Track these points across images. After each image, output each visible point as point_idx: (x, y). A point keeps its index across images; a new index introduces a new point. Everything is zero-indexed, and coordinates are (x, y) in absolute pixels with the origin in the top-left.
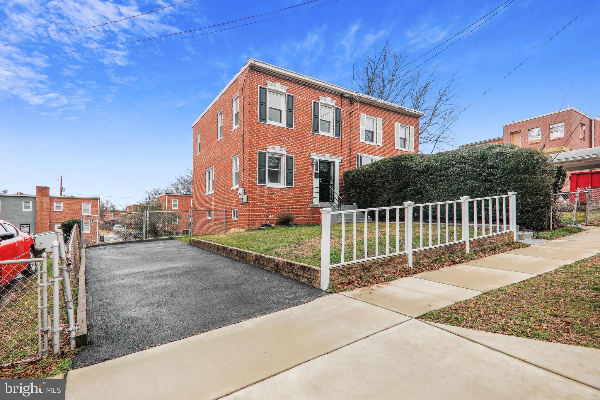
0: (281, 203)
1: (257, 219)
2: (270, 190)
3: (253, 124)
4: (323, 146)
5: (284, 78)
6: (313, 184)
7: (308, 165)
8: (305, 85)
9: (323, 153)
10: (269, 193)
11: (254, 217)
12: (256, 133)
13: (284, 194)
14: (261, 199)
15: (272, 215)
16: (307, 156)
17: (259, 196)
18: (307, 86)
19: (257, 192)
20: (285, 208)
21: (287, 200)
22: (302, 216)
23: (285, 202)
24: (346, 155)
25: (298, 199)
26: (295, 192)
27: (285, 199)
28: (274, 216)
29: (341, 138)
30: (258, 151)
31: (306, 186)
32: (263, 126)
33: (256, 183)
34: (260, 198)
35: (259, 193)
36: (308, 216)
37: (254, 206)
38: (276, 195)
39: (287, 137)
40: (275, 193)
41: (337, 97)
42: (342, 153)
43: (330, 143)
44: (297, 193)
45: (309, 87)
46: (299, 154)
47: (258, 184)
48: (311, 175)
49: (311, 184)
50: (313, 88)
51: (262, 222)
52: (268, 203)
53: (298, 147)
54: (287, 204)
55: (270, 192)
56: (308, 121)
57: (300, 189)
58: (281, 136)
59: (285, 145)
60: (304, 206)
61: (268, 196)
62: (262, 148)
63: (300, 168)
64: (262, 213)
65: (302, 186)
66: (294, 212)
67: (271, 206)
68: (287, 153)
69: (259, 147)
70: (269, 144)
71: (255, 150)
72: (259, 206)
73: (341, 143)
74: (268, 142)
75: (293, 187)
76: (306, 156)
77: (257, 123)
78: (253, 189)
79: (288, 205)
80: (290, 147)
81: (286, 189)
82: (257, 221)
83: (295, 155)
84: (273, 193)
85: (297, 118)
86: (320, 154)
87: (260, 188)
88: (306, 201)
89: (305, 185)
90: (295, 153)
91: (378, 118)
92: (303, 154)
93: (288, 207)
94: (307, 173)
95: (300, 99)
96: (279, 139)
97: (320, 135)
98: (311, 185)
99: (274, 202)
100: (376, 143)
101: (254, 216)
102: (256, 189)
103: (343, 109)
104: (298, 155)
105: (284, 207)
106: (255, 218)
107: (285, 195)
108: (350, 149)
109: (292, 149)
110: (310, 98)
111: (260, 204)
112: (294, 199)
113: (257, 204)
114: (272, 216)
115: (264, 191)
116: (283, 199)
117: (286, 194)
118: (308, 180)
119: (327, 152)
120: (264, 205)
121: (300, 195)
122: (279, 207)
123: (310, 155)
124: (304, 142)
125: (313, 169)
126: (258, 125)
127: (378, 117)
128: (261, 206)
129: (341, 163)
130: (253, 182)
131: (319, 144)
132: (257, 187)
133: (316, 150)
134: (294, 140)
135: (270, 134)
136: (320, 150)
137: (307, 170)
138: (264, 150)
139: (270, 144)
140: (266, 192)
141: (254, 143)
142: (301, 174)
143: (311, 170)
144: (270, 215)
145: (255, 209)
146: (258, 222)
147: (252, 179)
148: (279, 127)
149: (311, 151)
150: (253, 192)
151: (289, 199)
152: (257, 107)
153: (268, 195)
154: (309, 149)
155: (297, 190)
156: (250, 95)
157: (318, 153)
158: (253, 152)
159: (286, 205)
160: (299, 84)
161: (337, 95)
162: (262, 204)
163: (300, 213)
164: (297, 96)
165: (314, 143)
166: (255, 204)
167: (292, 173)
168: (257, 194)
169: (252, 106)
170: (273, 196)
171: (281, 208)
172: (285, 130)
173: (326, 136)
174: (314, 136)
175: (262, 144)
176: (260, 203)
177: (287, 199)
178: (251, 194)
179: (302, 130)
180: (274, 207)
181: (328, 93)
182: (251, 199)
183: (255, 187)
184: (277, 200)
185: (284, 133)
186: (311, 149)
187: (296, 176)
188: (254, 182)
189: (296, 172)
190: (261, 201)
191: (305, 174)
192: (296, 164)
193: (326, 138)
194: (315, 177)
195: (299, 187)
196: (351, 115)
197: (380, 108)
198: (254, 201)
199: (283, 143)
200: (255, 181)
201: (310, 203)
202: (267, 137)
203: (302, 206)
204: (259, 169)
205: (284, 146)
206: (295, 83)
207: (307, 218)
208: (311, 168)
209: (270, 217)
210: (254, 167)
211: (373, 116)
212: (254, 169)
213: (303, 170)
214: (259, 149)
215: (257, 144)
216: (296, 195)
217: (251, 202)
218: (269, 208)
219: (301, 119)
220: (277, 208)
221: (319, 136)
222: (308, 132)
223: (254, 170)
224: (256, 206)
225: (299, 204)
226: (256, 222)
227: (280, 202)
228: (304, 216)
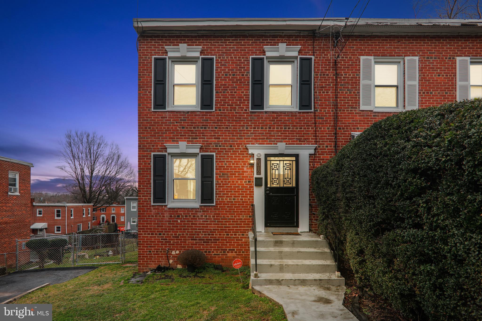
0: (193, 232)
1: (152, 257)
2: (172, 212)
3: (145, 115)
4: (274, 131)
5: (196, 34)
6: (253, 197)
7: (242, 167)
8: (236, 36)
9: (274, 141)
10: (170, 216)
11: (146, 254)
12: (149, 128)
13: (198, 216)
14: (157, 226)
15: (177, 249)
16: (241, 151)
17: (155, 221)
18: (240, 36)
19: (153, 216)
20: (199, 240)
21: (202, 227)
22: (232, 252)
23: (199, 229)
24: (327, 139)
25: (224, 224)
26: (219, 212)
27: (199, 224)
28: (180, 252)
29: (313, 110)
30: (152, 154)
31: (240, 202)
32: (160, 115)
33: (150, 201)
34: (157, 224)
35: (156, 216)
36: (243, 252)
37: (148, 237)
38: (184, 219)
39: (202, 125)
40: (182, 216)
41: (304, 40)
42: (316, 136)
43: (289, 123)
44: (222, 214)
45: (245, 36)
46: (225, 149)
47: (152, 204)
48: (249, 182)
49: (250, 197)
50: (252, 36)
51: (160, 262)
52: (170, 232)
53: (223, 138)
54: (203, 232)
55: (174, 214)
56: (243, 92)
57: (228, 207)
58: (192, 125)
59: (199, 138)
60: (235, 235)
61: (170, 221)
62: (159, 148)
63: (227, 172)
64: (160, 247)
65: (232, 202)
66: (216, 245)
67: (175, 237)
68: (203, 151)
69: (154, 149)
70: (170, 141)
71: (149, 154)
72: (155, 237)
73: (315, 118)
74: (169, 138)
75: (214, 204)
76: (238, 151)
77: (151, 113)
78: (145, 211)
79: (205, 235)
80: (207, 141)
81: (201, 209)
82: (151, 259)
83: (218, 151)
84: (179, 216)
85: (221, 92)
86: (267, 144)
87: (156, 209)
88: (240, 227)
89: (238, 199)
90: (218, 149)
91: (407, 58)
92: (233, 149)
93: (205, 237)
94: (240, 179)
95: (226, 60)
96: (188, 130)
97: (266, 112)
98: (249, 199)
99: (181, 229)
100: (404, 106)
101: (147, 252)
102: (150, 211)
103: (316, 58)
104: (223, 152)
105: (197, 237)
106: (149, 254)
107: (199, 219)
108: (335, 126)
109: (211, 144)
110: (246, 55)
111: (156, 234)
112: (216, 224)
113: (152, 234)
114: (178, 252)
115: (163, 214)
116: (197, 224)
117: (202, 216)
118: (244, 192)
119: (282, 139)
120: (164, 234)
121: (228, 217)
122: (188, 237)
123: (247, 149)
124: (234, 128)
125: (253, 172)
126: (153, 115)
127: (405, 56)
128: (158, 237)
129: (315, 154)
130: (145, 201)
131: (266, 128)
132: (152, 208)
133: (259, 139)
134: (216, 128)
135: (173, 125)
136: (267, 139)
137: (241, 174)
138: (162, 151)
139: (173, 141)
140: (167, 215)
141: (147, 143)
142: (230, 182)
143: (249, 174)
144: (174, 250)
145: (148, 242)
146: (153, 262)
147: (143, 196)
148: (188, 112)
149: (250, 141)
150: (146, 216)
151: (207, 224)
152: (151, 90)
153: (169, 219)
154: (245, 139)
155: (222, 209)
156: (140, 75)
157: (264, 144)
158: (144, 156)
159: (202, 235)
160: (224, 37)
161: (304, 37)
162: (160, 234)
163: (228, 247)
164: (220, 58)
165: (255, 128)
166: (149, 234)
167: (212, 182)
168: (151, 219)
169: (143, 90)
170: (179, 221)
171: (192, 240)
172: (200, 115)
173: (281, 112)
174: (254, 116)
175: (159, 143)
176: (157, 232)
177: (204, 224)
178: (142, 219)
179: (230, 110)
180: (181, 237)
181: (283, 37)
182: (143, 226)
183: (148, 209)
184: (185, 227)
185: (198, 120)
186: (249, 139)
187: (219, 187)
188: (147, 201)
189: (221, 179)
190: (159, 229)
191: (237, 182)
192: (219, 167)
193: (279, 116)
194: (256, 185)
195: (226, 204)
196: (336, 65)
197: (412, 37)
198: (147, 229)
199: (196, 136)
200: (149, 199)
201: (248, 230)
202: (168, 131)
203: (232, 235)
204: (154, 181)
205: (198, 141)
206: (218, 37)
207: (242, 255)
208: (249, 170)
209: (173, 253)
210: (147, 179)
211: (394, 56)
212: (146, 181)
213: (234, 174)
214: (154, 151)
215: (152, 143)
216: (221, 217)
217: (143, 232)
218: (172, 240)
219: (228, 92)
220: (186, 240)
221: (265, 114)
222: (242, 110)
223: (147, 184)
224: (150, 237)
225: (225, 232)
226: (150, 261)
227: (191, 229)
228: (235, 252)
